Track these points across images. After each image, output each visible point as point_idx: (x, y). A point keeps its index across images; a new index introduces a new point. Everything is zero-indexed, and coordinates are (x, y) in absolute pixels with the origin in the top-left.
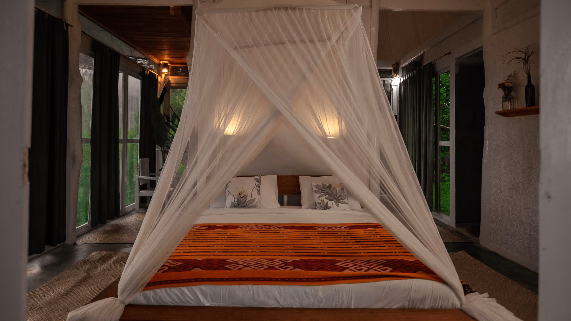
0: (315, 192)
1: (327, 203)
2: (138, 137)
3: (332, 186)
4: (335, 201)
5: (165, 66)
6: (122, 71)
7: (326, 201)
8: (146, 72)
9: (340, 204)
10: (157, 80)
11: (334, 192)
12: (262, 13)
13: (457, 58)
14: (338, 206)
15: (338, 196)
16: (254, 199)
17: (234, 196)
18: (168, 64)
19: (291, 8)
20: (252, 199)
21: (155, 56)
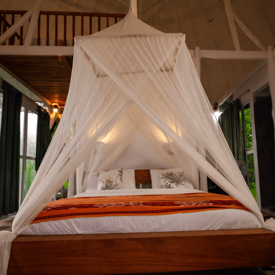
0: (161, 178)
1: (170, 185)
2: (35, 156)
3: (173, 174)
4: (175, 183)
5: (56, 107)
6: (24, 106)
7: (169, 183)
8: (41, 110)
9: (179, 185)
10: (49, 116)
11: (175, 177)
12: (119, 40)
13: (254, 93)
14: (178, 186)
15: (177, 180)
16: (118, 184)
17: (103, 182)
18: (58, 106)
19: (139, 36)
20: (116, 184)
21: (49, 99)
